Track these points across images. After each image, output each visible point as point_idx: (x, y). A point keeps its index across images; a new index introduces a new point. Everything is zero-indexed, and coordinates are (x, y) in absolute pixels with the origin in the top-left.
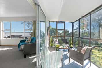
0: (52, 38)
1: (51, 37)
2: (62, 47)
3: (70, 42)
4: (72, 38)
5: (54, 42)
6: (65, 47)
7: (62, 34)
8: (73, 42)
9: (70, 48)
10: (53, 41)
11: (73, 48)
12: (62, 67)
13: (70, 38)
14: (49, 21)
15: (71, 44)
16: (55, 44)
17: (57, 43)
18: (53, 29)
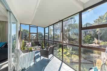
0: (24, 42)
1: (23, 40)
2: (35, 49)
3: (42, 44)
4: (44, 40)
5: (27, 45)
6: (37, 49)
7: (35, 37)
8: (44, 44)
9: (42, 49)
10: (25, 44)
11: (44, 48)
12: (34, 64)
13: (42, 40)
14: (21, 24)
15: (43, 46)
16: (28, 47)
17: (30, 46)
18: (24, 30)
